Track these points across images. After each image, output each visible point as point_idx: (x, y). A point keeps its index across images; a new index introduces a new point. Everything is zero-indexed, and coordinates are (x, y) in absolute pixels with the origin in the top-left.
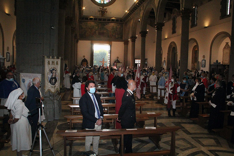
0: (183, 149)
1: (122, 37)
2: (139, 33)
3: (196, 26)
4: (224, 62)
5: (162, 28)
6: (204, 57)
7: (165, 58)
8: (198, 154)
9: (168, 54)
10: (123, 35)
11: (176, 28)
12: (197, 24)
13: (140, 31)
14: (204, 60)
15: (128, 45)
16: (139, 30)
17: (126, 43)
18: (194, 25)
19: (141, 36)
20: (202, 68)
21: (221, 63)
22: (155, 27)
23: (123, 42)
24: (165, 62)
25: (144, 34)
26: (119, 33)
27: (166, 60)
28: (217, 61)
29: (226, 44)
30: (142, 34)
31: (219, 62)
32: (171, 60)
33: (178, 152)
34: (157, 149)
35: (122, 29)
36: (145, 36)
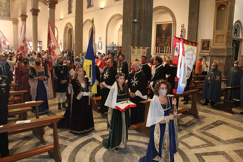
0: (73, 139)
1: (9, 15)
2: (30, 10)
3: (92, 7)
4: (119, 44)
5: (55, 7)
6: (100, 38)
7: (61, 41)
8: (89, 142)
9: (65, 36)
10: (11, 12)
11: (72, 7)
12: (93, 4)
13: (31, 8)
14: (100, 42)
15: (17, 24)
16: (29, 7)
17: (16, 22)
18: (91, 6)
19: (32, 14)
20: (98, 51)
21: (117, 45)
22: (47, 5)
23: (12, 22)
24: (61, 45)
25: (35, 12)
26: (5, 10)
27: (62, 42)
28: (113, 43)
29: (120, 26)
30: (33, 13)
31: (114, 44)
32: (67, 42)
33: (66, 145)
34: (42, 144)
35: (8, 5)
36: (37, 15)
